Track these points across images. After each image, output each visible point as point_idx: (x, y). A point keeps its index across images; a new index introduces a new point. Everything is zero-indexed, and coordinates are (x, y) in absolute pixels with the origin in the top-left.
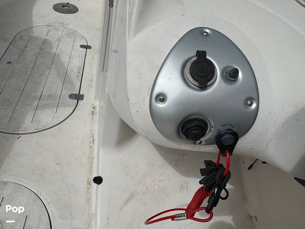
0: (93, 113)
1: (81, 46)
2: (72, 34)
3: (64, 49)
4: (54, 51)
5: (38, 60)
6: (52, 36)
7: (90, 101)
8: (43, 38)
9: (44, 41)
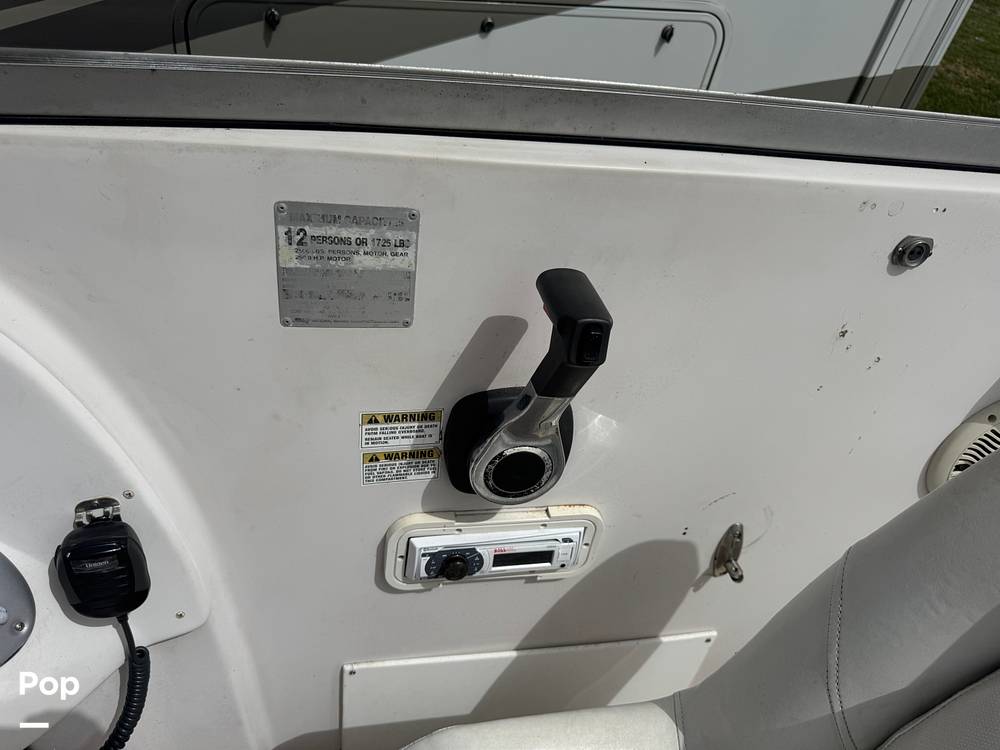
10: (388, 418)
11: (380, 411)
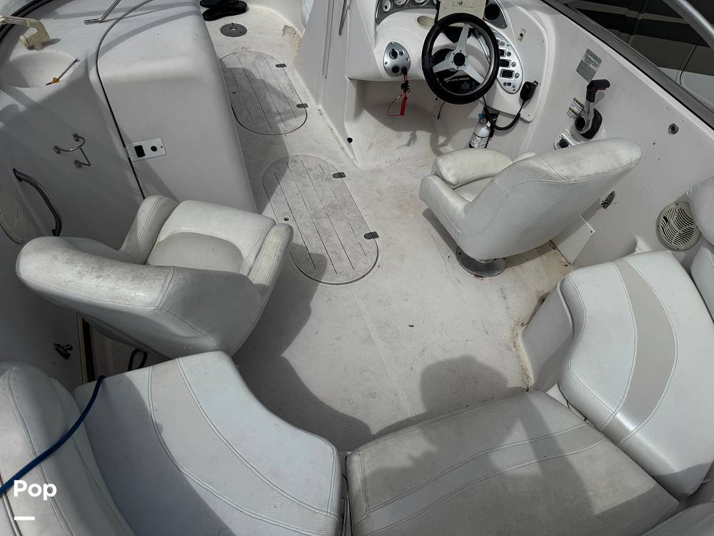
0: (321, 114)
1: (277, 66)
2: (260, 56)
3: (265, 72)
4: (258, 76)
5: (254, 86)
6: (246, 63)
7: (314, 106)
8: (240, 66)
9: (244, 69)
10: (576, 101)
11: (577, 99)
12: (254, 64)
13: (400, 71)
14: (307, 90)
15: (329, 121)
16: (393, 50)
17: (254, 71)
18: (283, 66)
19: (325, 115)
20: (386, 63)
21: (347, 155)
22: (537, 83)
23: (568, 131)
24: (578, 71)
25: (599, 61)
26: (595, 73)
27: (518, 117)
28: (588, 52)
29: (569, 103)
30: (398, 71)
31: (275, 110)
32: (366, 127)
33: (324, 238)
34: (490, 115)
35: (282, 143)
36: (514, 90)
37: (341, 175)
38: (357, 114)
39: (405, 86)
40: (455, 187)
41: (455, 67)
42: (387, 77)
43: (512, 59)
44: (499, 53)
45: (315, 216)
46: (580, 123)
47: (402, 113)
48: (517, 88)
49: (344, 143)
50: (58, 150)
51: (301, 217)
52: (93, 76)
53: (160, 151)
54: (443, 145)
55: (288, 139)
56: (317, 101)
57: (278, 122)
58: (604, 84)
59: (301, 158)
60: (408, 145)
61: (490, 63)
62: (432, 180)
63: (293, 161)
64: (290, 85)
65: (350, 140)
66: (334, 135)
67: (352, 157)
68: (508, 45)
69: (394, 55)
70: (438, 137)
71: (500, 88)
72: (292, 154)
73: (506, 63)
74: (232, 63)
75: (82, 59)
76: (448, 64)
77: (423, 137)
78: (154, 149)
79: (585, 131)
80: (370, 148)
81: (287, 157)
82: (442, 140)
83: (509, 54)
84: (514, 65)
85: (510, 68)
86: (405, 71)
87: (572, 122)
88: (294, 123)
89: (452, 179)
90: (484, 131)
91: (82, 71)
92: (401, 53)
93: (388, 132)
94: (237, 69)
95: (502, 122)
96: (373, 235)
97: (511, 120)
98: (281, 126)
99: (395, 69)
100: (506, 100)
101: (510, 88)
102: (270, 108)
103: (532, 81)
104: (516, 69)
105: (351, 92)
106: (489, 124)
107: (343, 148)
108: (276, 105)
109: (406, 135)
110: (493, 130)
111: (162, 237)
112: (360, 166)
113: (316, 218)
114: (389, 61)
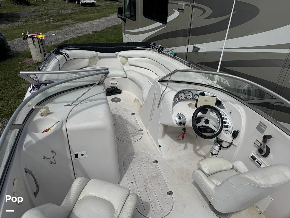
0: (148, 134)
1: (132, 114)
2: (126, 110)
3: (127, 116)
4: (124, 118)
5: (122, 122)
6: (120, 112)
7: (145, 131)
8: (118, 114)
9: (119, 115)
10: (257, 141)
11: (258, 140)
12: (123, 113)
13: (182, 124)
14: (142, 124)
15: (151, 137)
16: (179, 116)
17: (123, 116)
18: (134, 114)
19: (150, 134)
20: (177, 121)
21: (158, 152)
22: (239, 131)
23: (255, 152)
24: (257, 129)
25: (266, 127)
26: (264, 131)
27: (231, 144)
28: (260, 122)
29: (254, 141)
30: (181, 124)
31: (130, 132)
32: (167, 141)
33: (149, 193)
34: (219, 142)
35: (132, 146)
36: (229, 133)
37: (156, 162)
38: (163, 136)
39: (184, 129)
40: (208, 176)
41: (205, 125)
42: (177, 126)
43: (228, 121)
44: (222, 118)
45: (145, 182)
46: (260, 151)
47: (183, 139)
48: (230, 132)
49: (158, 147)
50: (44, 158)
51: (139, 182)
52: (64, 128)
53: (85, 156)
54: (199, 150)
55: (135, 145)
56: (147, 129)
57: (131, 137)
58: (270, 137)
59: (140, 153)
60: (184, 149)
61: (219, 124)
62: (199, 172)
63: (136, 154)
64: (136, 122)
65: (160, 146)
66: (153, 143)
67: (161, 153)
68: (225, 116)
69: (180, 118)
70: (196, 146)
71: (223, 132)
72: (136, 151)
73: (225, 123)
74: (115, 112)
75: (61, 121)
76: (202, 123)
77: (190, 146)
78: (82, 155)
79: (263, 154)
80: (168, 150)
81: (134, 153)
82: (198, 148)
83: (226, 119)
84: (229, 124)
85: (227, 124)
86: (184, 124)
87: (257, 149)
88: (137, 137)
89: (206, 171)
90: (217, 148)
91: (60, 126)
92: (183, 118)
93: (176, 144)
94: (116, 115)
95: (224, 145)
96: (170, 193)
97: (229, 144)
98: (132, 138)
99: (180, 123)
100: (226, 137)
101: (227, 132)
102: (128, 131)
103: (237, 130)
104: (230, 125)
105: (161, 129)
106: (219, 145)
107: (157, 149)
108: (130, 130)
109: (183, 145)
110: (221, 147)
111: (81, 198)
112: (164, 158)
113: (145, 183)
114: (178, 120)
